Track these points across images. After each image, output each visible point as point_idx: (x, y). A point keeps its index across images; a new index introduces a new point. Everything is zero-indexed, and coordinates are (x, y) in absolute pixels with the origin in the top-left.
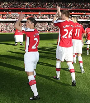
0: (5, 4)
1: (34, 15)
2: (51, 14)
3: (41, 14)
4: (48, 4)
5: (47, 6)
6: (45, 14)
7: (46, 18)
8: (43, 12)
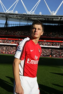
0: (18, 33)
1: (40, 42)
2: (55, 42)
3: (46, 42)
4: (52, 34)
5: (51, 35)
6: (49, 42)
7: (50, 45)
8: (48, 40)
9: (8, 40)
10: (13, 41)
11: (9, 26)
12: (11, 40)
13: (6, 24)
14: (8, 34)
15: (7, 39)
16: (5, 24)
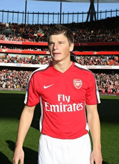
9: (99, 55)
10: (113, 59)
11: (99, 19)
12: (107, 55)
13: (92, 12)
14: (98, 41)
15: (95, 53)
16: (88, 13)
